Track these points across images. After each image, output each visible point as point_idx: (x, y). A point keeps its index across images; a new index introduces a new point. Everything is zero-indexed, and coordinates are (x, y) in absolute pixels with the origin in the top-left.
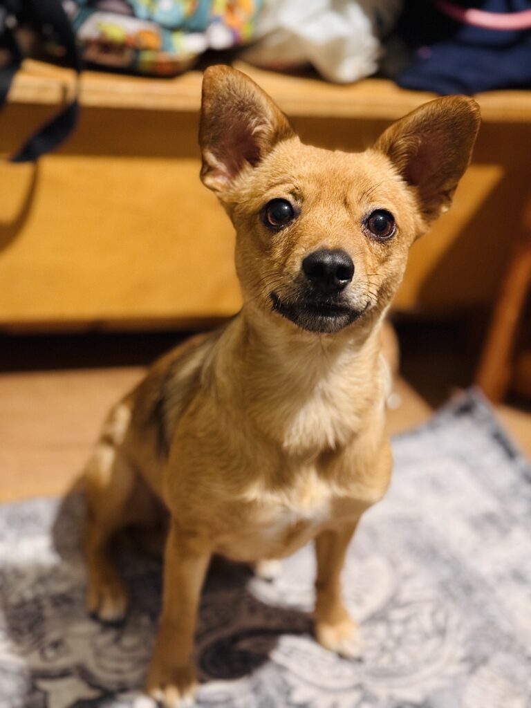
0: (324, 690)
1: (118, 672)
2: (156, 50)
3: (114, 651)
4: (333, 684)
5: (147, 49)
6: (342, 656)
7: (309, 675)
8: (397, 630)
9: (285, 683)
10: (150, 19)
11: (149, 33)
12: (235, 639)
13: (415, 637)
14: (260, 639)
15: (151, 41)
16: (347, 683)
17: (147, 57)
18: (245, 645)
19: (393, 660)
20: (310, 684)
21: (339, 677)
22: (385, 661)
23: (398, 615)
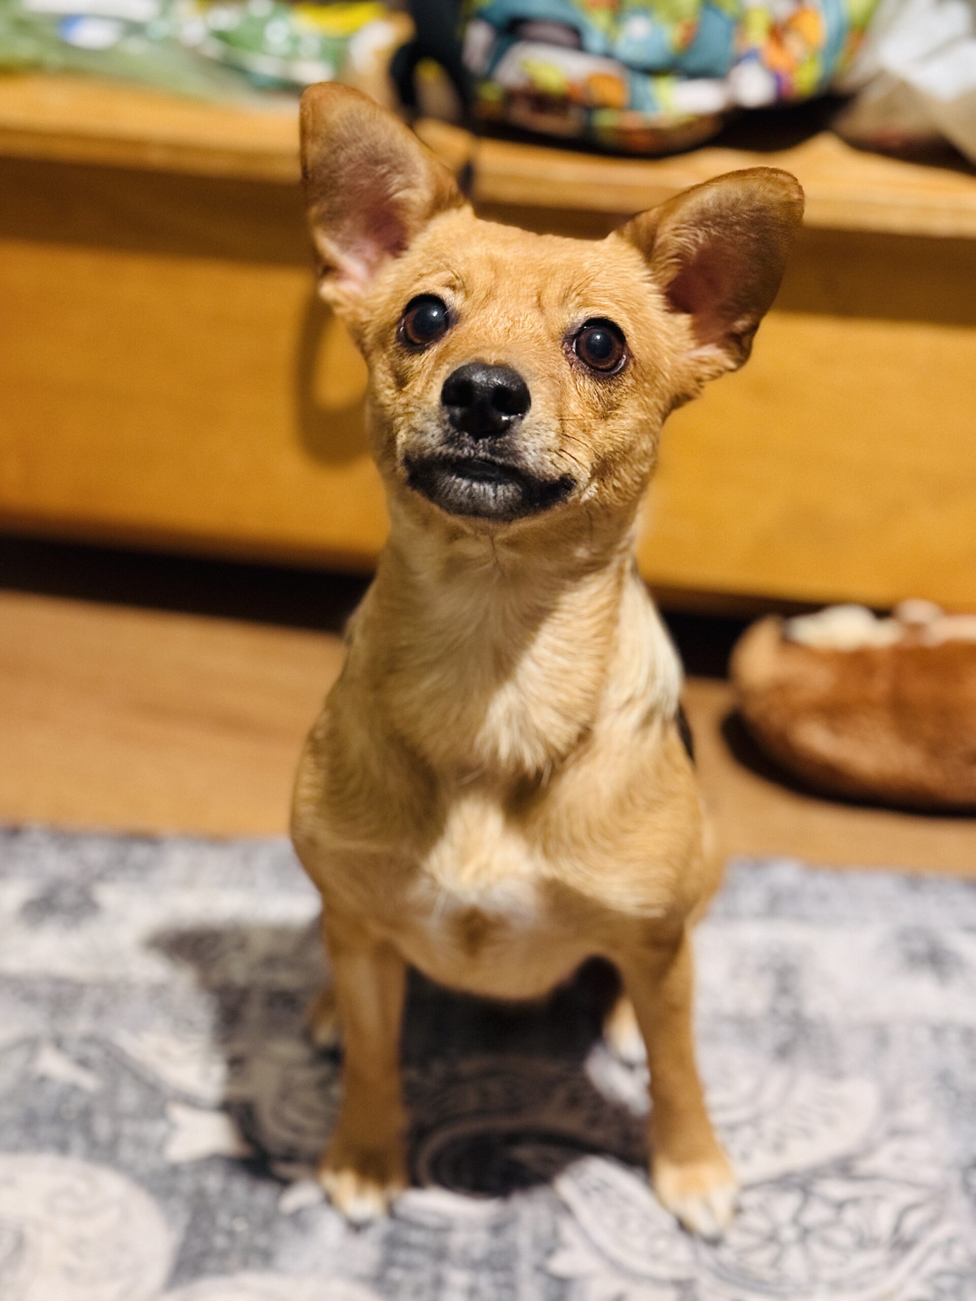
0: (616, 1267)
1: (297, 1129)
2: (620, 108)
3: (311, 1098)
4: (642, 1265)
5: (603, 106)
6: (683, 1227)
7: (602, 1237)
8: (817, 1214)
9: (555, 1233)
10: (608, 55)
11: (608, 78)
12: (514, 1138)
13: (843, 1238)
14: (553, 1152)
15: (610, 92)
16: (663, 1271)
17: (606, 120)
18: (525, 1154)
19: (775, 1263)
20: (598, 1251)
21: (655, 1257)
22: (760, 1260)
23: (836, 1189)
